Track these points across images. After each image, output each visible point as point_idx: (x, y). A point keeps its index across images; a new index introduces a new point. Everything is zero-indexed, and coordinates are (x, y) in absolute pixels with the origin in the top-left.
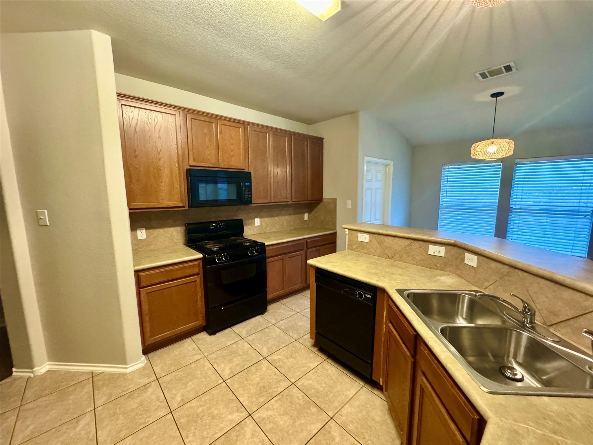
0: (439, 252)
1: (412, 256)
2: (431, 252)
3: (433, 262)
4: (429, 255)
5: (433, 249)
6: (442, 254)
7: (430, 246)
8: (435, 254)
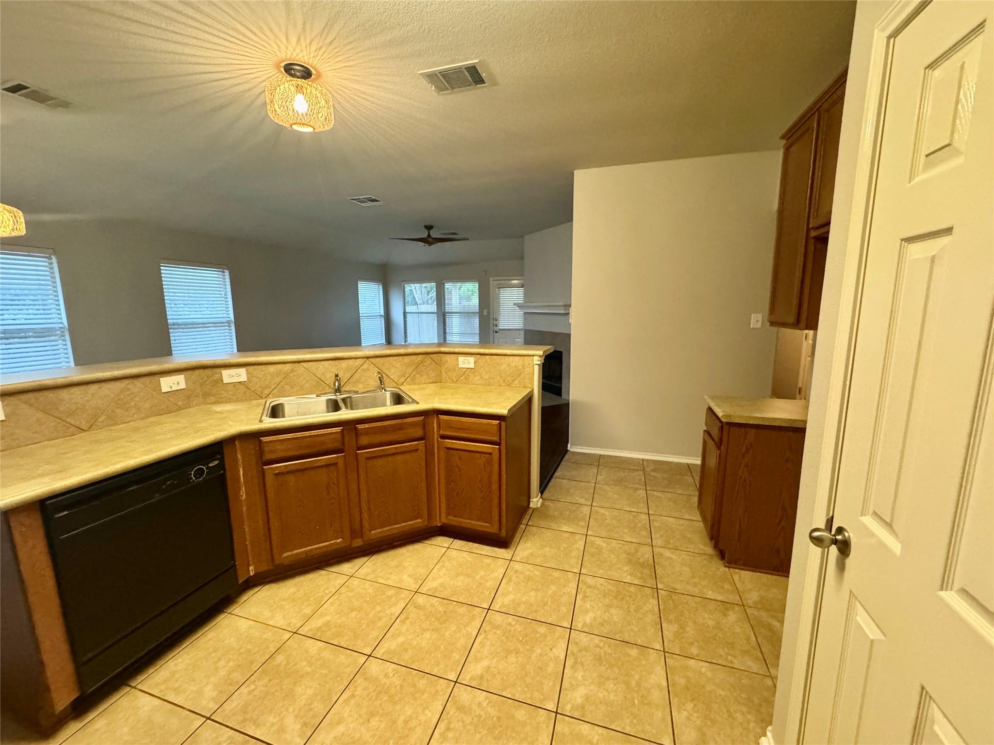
0: (178, 383)
1: (135, 407)
2: (165, 389)
3: (171, 402)
4: (164, 393)
5: (168, 384)
6: (183, 386)
7: (161, 379)
8: (174, 389)
